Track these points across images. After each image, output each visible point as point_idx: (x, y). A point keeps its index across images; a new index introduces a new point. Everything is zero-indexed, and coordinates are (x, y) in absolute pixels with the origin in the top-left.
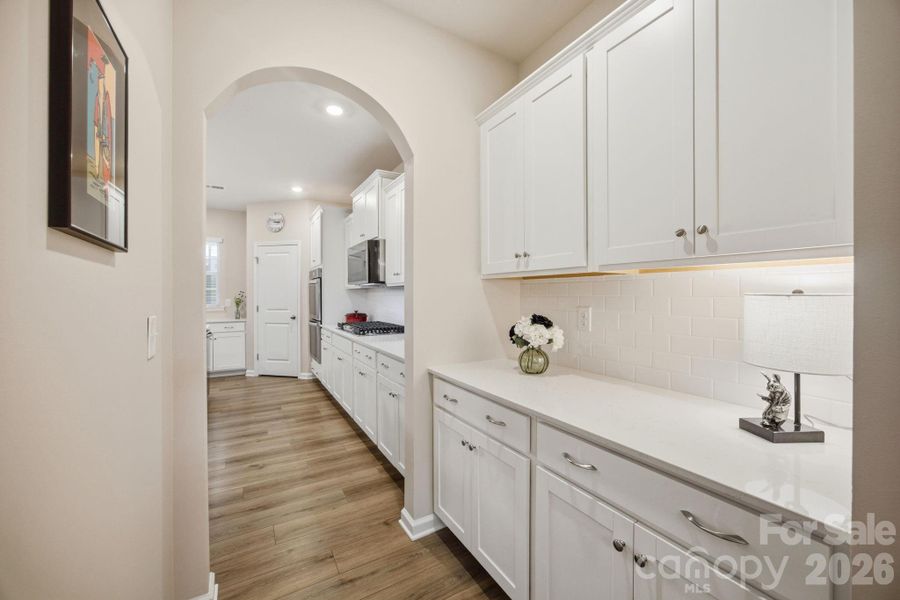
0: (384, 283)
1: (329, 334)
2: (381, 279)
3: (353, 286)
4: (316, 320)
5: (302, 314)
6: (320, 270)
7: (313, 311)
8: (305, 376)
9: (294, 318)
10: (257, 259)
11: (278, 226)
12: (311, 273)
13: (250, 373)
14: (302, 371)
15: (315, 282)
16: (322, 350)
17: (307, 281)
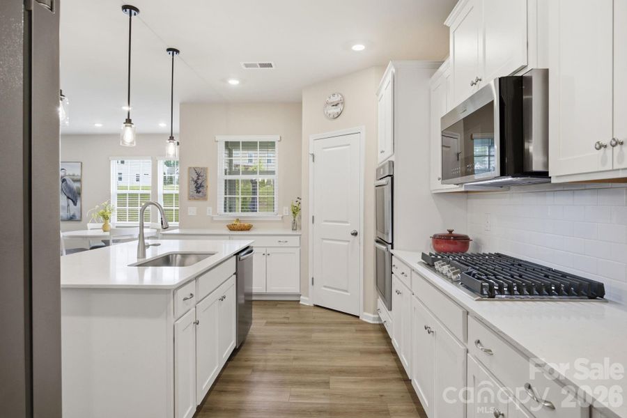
0: (545, 174)
1: (407, 271)
2: (537, 166)
3: (451, 187)
4: (385, 241)
5: (365, 228)
6: (392, 164)
7: (380, 225)
8: (368, 317)
9: (355, 234)
10: (313, 155)
11: (338, 109)
12: (378, 170)
13: (306, 301)
14: (365, 310)
15: (383, 182)
16: (394, 294)
17: (373, 182)
